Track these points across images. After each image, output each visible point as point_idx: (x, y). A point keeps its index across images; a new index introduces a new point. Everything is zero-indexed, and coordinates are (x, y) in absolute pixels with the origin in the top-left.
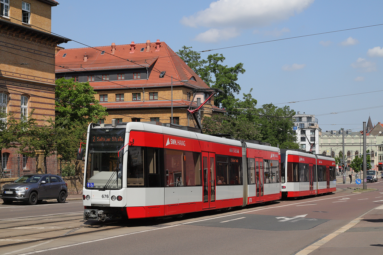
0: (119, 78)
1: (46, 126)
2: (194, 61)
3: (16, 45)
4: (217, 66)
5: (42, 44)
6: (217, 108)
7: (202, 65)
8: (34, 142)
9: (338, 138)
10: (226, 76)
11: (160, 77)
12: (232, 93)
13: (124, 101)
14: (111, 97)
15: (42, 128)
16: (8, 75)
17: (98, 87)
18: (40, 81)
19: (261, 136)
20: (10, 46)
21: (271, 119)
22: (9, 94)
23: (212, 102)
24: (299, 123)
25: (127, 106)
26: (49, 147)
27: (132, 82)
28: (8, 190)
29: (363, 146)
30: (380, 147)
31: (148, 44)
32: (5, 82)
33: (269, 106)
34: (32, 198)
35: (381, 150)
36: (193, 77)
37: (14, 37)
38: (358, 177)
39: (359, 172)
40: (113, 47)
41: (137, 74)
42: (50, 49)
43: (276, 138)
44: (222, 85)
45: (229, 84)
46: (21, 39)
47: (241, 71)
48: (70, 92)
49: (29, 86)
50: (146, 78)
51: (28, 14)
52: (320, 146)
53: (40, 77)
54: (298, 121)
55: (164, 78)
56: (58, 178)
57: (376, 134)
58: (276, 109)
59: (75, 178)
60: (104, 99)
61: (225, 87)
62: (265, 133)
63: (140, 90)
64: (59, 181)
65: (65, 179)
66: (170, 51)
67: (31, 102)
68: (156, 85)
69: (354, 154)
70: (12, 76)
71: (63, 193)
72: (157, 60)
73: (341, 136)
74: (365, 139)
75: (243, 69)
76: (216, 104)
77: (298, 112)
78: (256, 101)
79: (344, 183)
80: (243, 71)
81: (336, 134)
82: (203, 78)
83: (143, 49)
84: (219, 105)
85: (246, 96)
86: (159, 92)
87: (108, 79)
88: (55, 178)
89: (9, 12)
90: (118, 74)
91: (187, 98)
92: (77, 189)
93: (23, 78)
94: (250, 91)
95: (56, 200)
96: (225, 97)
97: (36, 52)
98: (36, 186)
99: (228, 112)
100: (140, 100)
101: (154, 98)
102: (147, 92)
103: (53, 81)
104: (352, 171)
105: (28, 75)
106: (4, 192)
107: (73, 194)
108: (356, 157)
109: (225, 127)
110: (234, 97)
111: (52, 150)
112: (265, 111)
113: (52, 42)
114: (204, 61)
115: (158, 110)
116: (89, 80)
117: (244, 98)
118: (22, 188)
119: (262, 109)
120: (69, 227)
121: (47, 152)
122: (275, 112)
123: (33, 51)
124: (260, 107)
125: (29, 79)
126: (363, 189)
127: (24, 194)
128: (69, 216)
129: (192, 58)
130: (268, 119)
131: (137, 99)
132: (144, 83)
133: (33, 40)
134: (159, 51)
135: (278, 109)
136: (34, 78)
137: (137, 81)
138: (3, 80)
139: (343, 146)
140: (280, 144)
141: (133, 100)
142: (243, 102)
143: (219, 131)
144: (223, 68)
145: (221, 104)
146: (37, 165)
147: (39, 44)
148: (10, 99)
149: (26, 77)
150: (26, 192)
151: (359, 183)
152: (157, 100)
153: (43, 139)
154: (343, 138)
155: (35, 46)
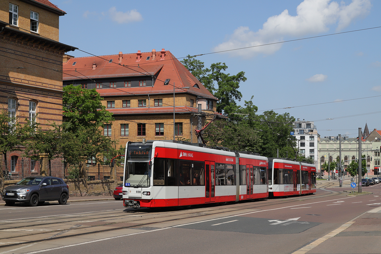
0: (126, 85)
1: (50, 130)
2: (198, 70)
3: (24, 53)
4: (220, 74)
5: (50, 52)
6: (219, 114)
7: (206, 73)
8: (39, 146)
9: (336, 144)
10: (228, 84)
11: (165, 84)
12: (234, 100)
13: (130, 107)
14: (118, 103)
15: (47, 132)
16: (17, 82)
17: (105, 94)
18: (48, 87)
19: (261, 141)
20: (19, 53)
21: (272, 125)
22: (18, 99)
23: (215, 109)
24: (299, 129)
25: (133, 112)
26: (53, 150)
27: (138, 89)
28: (9, 192)
29: (359, 151)
30: (376, 153)
31: (153, 53)
32: (14, 88)
33: (270, 113)
34: (33, 200)
35: (377, 155)
36: (196, 84)
37: (23, 45)
38: (353, 181)
39: (355, 176)
40: (121, 56)
41: (143, 81)
42: (58, 56)
43: (276, 143)
44: (224, 93)
45: (231, 91)
46: (29, 47)
47: (242, 79)
48: (78, 98)
49: (37, 92)
50: (152, 85)
51: (36, 23)
52: (319, 151)
53: (47, 84)
54: (298, 128)
55: (168, 86)
56: (59, 180)
57: (372, 140)
58: (276, 116)
59: (79, 181)
60: (111, 105)
61: (227, 95)
62: (266, 138)
63: (146, 97)
64: (61, 184)
65: (68, 182)
66: (174, 59)
67: (39, 107)
68: (160, 91)
69: (351, 159)
70: (20, 82)
71: (64, 195)
72: (162, 68)
73: (338, 142)
74: (360, 144)
75: (244, 78)
76: (219, 110)
77: (298, 119)
78: (257, 107)
79: (341, 186)
80: (244, 79)
81: (334, 140)
82: (206, 86)
83: (148, 58)
84: (221, 112)
85: (247, 103)
86: (164, 99)
87: (115, 86)
88: (57, 180)
89: (17, 21)
90: (125, 81)
91: (190, 104)
92: (80, 191)
93: (32, 84)
94: (252, 98)
95: (57, 202)
96: (228, 104)
97: (44, 59)
98: (37, 188)
99: (229, 118)
100: (146, 107)
101: (158, 104)
102: (152, 99)
103: (61, 88)
104: (349, 175)
105: (36, 82)
106: (6, 194)
107: (76, 196)
108: (353, 162)
109: (226, 132)
110: (235, 104)
111: (57, 153)
112: (266, 118)
113: (60, 49)
114: (207, 70)
115: (162, 116)
116: (98, 87)
117: (245, 105)
118: (23, 190)
119: (263, 115)
120: (58, 230)
121: (51, 156)
122: (275, 119)
123: (41, 59)
124: (261, 114)
125: (37, 85)
126: (358, 192)
127: (25, 196)
128: (64, 217)
129: (196, 67)
130: (269, 125)
131: (142, 105)
132: (150, 90)
133: (41, 48)
134: (164, 59)
135: (278, 115)
136: (42, 85)
137: (143, 88)
138: (12, 86)
139: (340, 151)
140: (280, 149)
141: (139, 106)
142: (244, 108)
143: (221, 136)
144: (226, 76)
145: (223, 111)
146: (42, 167)
147: (47, 52)
148: (19, 105)
149: (34, 83)
150: (27, 194)
151: (354, 187)
152: (162, 106)
153: (47, 142)
154: (340, 144)
155: (43, 53)
